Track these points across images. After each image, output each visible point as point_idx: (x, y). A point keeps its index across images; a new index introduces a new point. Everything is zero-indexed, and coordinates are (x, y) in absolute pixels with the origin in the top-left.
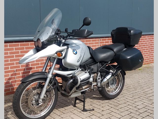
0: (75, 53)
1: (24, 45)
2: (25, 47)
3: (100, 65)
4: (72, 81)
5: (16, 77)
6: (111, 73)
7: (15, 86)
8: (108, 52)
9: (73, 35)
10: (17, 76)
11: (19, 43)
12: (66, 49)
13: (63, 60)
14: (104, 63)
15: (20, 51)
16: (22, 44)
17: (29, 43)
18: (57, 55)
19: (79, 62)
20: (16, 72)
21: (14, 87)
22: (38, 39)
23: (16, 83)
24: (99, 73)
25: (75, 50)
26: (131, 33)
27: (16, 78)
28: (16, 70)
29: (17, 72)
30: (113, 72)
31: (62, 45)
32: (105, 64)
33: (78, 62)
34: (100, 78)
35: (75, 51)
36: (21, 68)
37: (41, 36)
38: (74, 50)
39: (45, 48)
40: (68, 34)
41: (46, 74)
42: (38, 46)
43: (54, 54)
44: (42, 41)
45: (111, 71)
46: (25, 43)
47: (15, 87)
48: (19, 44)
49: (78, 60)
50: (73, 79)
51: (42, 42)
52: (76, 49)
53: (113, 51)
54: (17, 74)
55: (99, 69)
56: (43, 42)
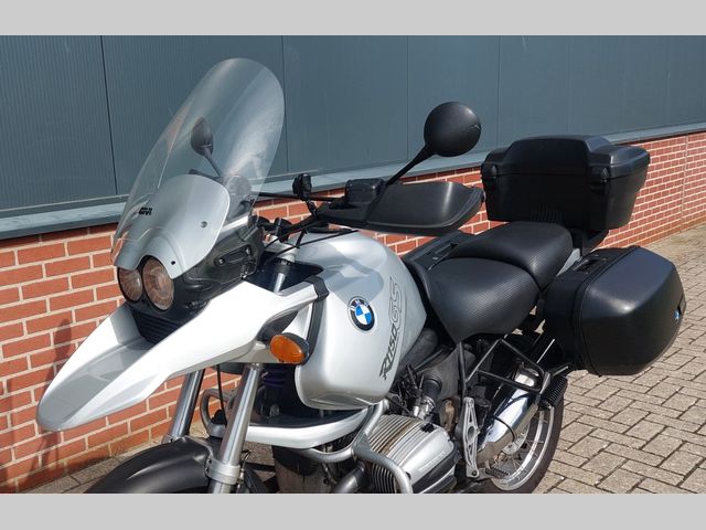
0: (363, 320)
1: (39, 255)
2: (43, 263)
3: (469, 355)
4: (353, 485)
5: (9, 417)
6: (520, 392)
7: (11, 460)
8: (503, 278)
9: (361, 218)
10: (15, 410)
11: (15, 249)
12: (311, 306)
13: (298, 371)
14: (486, 343)
15: (19, 286)
16: (32, 250)
17: (65, 241)
18: (263, 346)
19: (391, 375)
20: (9, 391)
21: (7, 465)
22: (148, 262)
23: (16, 445)
24: (469, 400)
25: (362, 302)
26: (608, 168)
27: (9, 422)
28: (9, 383)
29: (14, 393)
30: (531, 383)
31: (281, 278)
32: (491, 344)
33: (384, 371)
34: (476, 428)
35: (365, 310)
36: (30, 370)
37: (164, 237)
38: (354, 304)
39: (197, 310)
40: (311, 208)
41: (200, 458)
42: (146, 299)
43: (252, 344)
44: (174, 272)
45: (521, 379)
46: (41, 244)
47: (11, 464)
48: (16, 254)
49: (385, 362)
50: (358, 474)
51: (174, 280)
52: (364, 297)
53: (526, 269)
54: (14, 402)
55: (466, 380)
56: (182, 277)
